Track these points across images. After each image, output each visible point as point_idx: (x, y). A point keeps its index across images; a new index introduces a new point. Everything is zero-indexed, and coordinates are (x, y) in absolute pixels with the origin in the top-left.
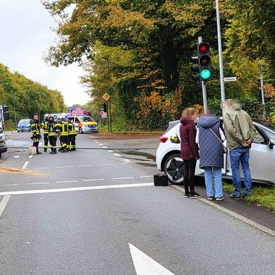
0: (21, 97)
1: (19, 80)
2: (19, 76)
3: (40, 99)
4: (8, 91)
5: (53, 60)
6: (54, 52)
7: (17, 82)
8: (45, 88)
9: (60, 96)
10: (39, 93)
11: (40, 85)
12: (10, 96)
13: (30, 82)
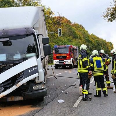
0: (93, 45)
1: (93, 37)
2: (93, 35)
3: (102, 46)
4: (88, 42)
5: (109, 17)
6: (110, 12)
7: (92, 38)
8: (105, 41)
9: (111, 45)
10: (102, 43)
11: (102, 40)
12: (88, 44)
13: (98, 38)
